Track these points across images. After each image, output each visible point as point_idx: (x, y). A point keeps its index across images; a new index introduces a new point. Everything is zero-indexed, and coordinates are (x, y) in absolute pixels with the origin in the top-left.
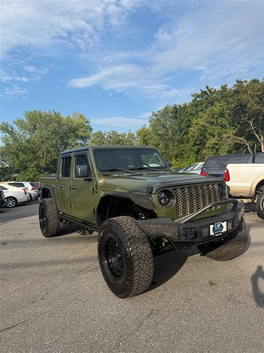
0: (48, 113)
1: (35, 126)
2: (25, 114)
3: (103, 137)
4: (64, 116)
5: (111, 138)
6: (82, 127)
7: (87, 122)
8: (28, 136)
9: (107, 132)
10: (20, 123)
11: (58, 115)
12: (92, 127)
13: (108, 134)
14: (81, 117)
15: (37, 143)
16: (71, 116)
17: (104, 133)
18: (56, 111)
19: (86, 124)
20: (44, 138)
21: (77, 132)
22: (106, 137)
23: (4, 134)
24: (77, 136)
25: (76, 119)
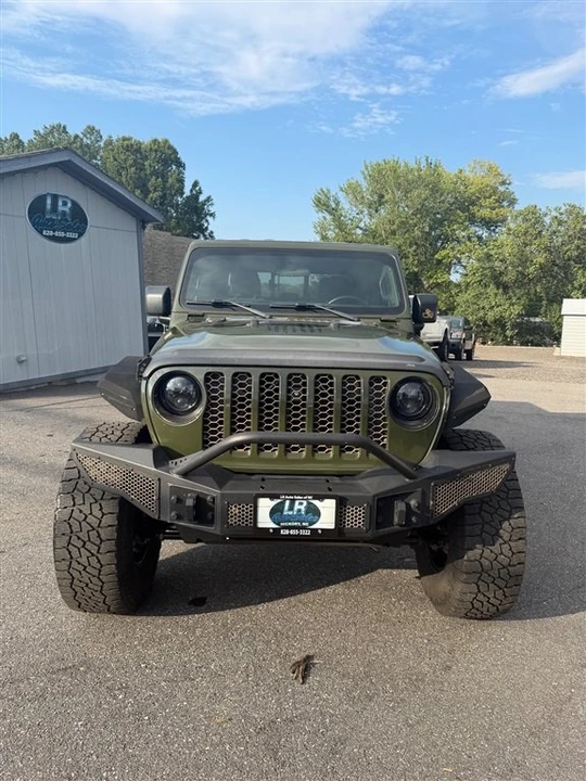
0: (413, 165)
1: (382, 196)
2: (363, 168)
3: (538, 221)
4: (449, 170)
5: (560, 223)
6: (488, 195)
7: (503, 183)
8: (367, 219)
9: (552, 207)
10: (353, 190)
11: (434, 169)
12: (517, 197)
13: (554, 214)
14: (490, 169)
15: (381, 235)
16: (467, 169)
17: (544, 210)
18: (433, 159)
19: (502, 189)
20: (397, 222)
21: (474, 209)
22: (547, 220)
23: (321, 215)
24: (472, 220)
25: (476, 177)
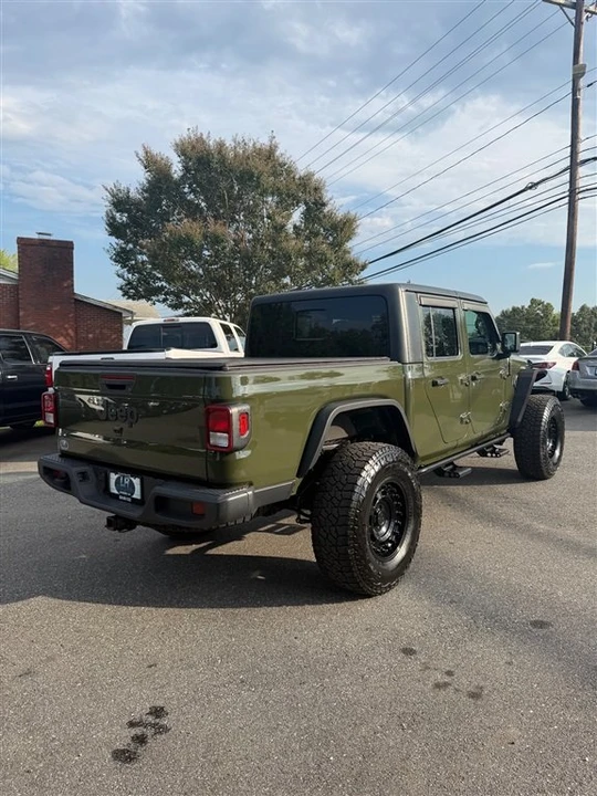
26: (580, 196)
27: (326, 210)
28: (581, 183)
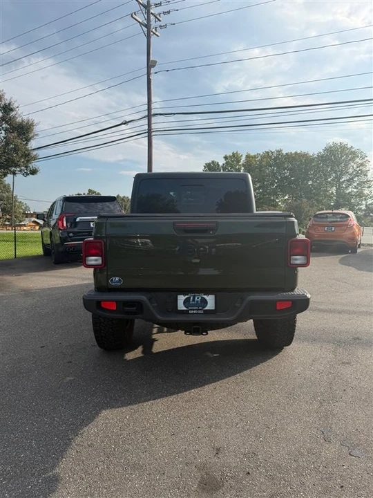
26: (153, 134)
27: (13, 114)
28: (153, 126)
